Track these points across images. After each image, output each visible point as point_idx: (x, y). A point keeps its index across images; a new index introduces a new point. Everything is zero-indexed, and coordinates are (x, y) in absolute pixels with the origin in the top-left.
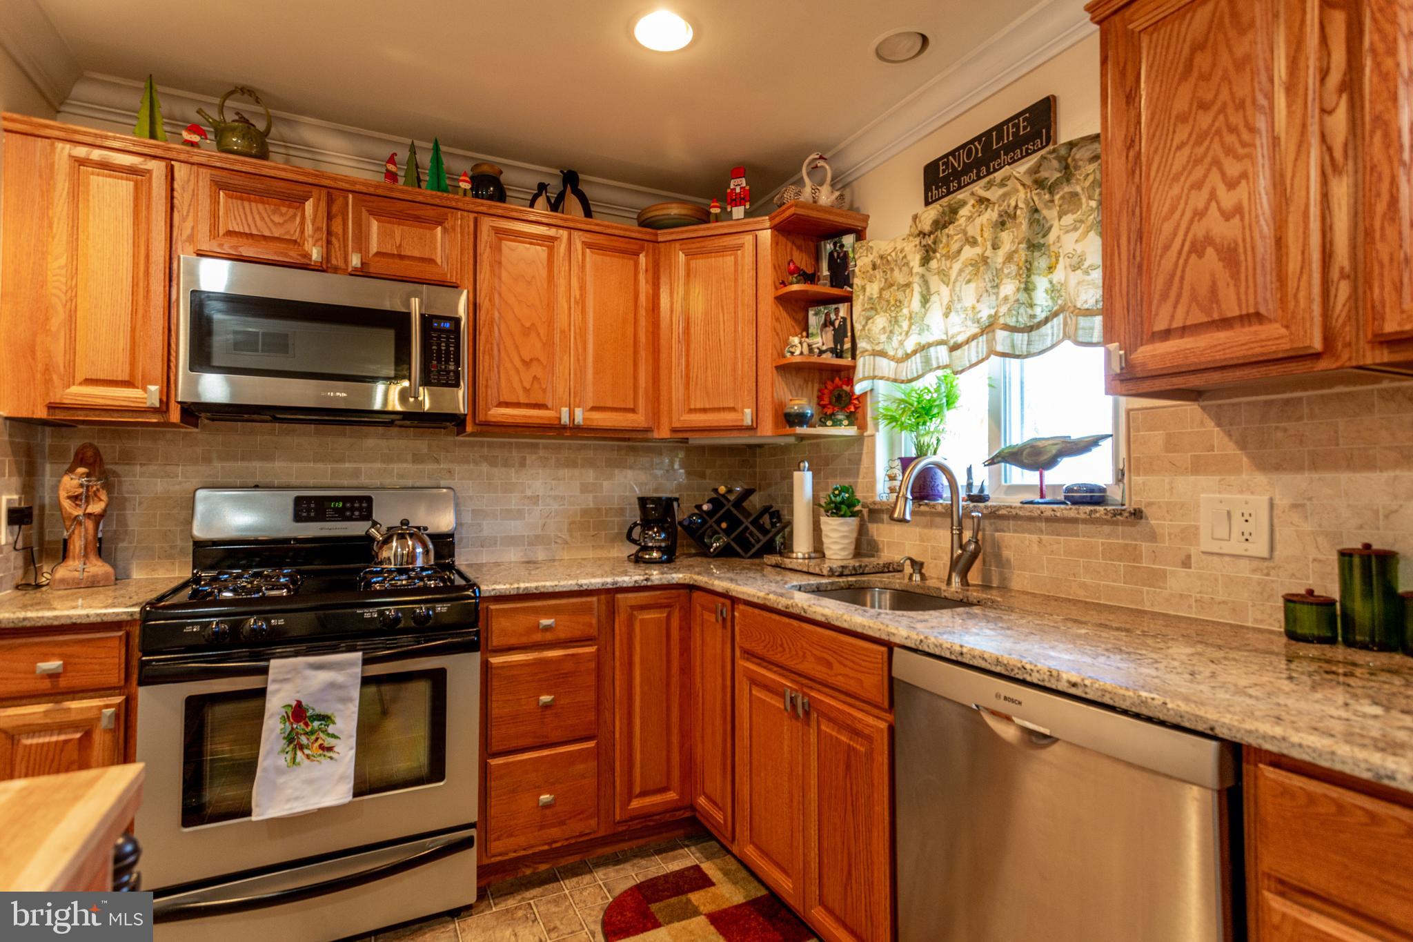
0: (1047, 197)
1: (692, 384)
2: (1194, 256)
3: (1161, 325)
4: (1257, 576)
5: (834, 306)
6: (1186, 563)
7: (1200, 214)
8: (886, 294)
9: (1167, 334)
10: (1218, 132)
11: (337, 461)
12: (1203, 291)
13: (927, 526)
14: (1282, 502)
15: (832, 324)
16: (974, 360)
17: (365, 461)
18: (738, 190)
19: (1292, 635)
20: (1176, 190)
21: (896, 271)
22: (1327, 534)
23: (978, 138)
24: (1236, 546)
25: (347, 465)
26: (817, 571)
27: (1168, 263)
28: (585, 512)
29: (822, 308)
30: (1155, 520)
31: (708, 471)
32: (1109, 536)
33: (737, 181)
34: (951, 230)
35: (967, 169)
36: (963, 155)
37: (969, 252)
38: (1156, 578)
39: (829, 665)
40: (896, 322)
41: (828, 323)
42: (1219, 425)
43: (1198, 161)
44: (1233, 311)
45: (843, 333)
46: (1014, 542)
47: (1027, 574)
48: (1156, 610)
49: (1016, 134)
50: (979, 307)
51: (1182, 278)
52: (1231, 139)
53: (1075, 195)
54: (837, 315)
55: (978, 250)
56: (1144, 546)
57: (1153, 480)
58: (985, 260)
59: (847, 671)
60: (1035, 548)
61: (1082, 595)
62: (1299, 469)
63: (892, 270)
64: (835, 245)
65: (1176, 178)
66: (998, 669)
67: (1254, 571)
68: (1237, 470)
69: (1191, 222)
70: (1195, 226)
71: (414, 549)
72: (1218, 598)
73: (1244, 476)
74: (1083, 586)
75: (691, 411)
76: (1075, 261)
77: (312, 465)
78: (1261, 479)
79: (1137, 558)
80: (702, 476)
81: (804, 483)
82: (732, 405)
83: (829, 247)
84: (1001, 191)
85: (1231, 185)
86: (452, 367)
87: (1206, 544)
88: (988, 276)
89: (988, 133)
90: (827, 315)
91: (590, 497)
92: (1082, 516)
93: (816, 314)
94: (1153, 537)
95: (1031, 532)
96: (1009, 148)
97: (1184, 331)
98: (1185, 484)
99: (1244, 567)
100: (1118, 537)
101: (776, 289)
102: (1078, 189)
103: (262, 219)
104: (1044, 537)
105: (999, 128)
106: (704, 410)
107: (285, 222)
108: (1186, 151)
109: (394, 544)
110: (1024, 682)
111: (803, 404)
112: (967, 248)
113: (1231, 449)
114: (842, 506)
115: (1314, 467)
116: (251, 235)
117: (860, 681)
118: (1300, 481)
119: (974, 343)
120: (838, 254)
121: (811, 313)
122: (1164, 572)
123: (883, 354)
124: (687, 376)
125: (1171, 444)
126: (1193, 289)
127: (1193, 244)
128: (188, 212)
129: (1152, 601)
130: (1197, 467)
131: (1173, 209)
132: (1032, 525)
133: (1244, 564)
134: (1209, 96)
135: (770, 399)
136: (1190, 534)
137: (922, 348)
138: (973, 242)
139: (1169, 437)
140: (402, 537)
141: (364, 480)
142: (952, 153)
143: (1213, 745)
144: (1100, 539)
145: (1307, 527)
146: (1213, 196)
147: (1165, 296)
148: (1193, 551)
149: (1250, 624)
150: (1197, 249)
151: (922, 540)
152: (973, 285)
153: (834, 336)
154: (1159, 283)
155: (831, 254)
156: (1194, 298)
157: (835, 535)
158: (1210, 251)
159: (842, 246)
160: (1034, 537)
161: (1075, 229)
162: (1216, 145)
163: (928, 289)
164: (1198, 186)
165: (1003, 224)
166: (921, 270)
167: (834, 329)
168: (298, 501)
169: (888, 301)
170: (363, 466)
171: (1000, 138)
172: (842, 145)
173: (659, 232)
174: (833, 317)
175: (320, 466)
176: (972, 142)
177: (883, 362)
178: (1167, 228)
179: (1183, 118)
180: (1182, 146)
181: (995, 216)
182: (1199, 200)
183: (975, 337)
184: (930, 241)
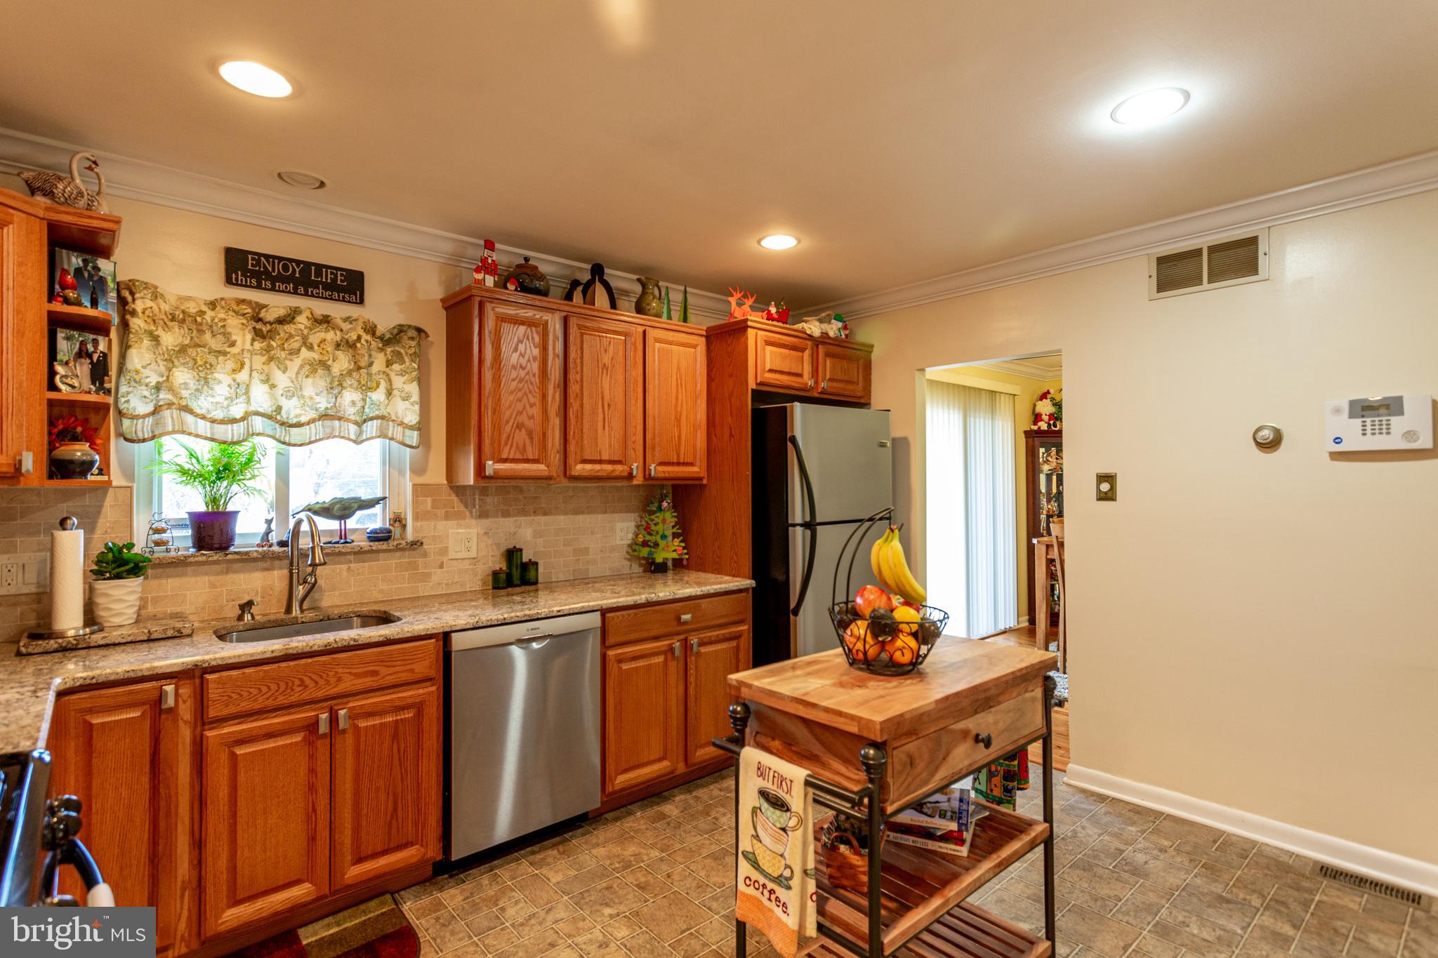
0: (380, 345)
2: (517, 431)
3: (504, 456)
4: (472, 567)
5: (92, 336)
6: (441, 566)
7: (520, 413)
8: (191, 352)
9: (505, 461)
10: (527, 381)
12: (521, 446)
13: (221, 573)
14: (482, 532)
15: (90, 356)
16: (313, 439)
20: (511, 398)
21: (208, 336)
22: (495, 544)
23: (298, 262)
24: (464, 555)
27: (508, 428)
30: (427, 546)
32: (400, 558)
34: (289, 328)
35: (285, 280)
36: (278, 265)
37: (307, 354)
38: (427, 576)
40: (207, 382)
42: (457, 496)
43: (520, 390)
44: (531, 457)
45: (104, 369)
47: (337, 593)
48: (426, 594)
49: (333, 280)
50: (318, 399)
51: (513, 438)
52: (531, 387)
53: (400, 353)
54: (95, 347)
55: (314, 355)
56: (420, 561)
57: (425, 523)
58: (324, 367)
59: (398, 669)
60: (345, 573)
62: (487, 517)
63: (201, 332)
65: (512, 392)
67: (470, 565)
68: (464, 518)
69: (517, 415)
70: (518, 417)
72: (456, 580)
73: (467, 521)
74: (381, 591)
78: (473, 522)
79: (416, 568)
85: (531, 406)
87: (452, 555)
88: (328, 380)
89: (308, 265)
92: (391, 547)
94: (425, 555)
95: (342, 563)
96: (327, 287)
97: (513, 461)
98: (441, 524)
99: (466, 565)
100: (405, 558)
101: (45, 305)
102: (402, 351)
104: (352, 565)
105: (319, 267)
108: (516, 382)
110: (539, 619)
112: (304, 349)
113: (462, 508)
115: (493, 516)
118: (488, 522)
119: (312, 426)
120: (91, 276)
121: (60, 335)
122: (431, 573)
125: (434, 506)
126: (517, 444)
127: (518, 424)
129: (424, 589)
130: (447, 517)
131: (510, 407)
132: (342, 558)
133: (467, 562)
134: (524, 365)
136: (444, 551)
137: (248, 416)
138: (311, 348)
139: (434, 501)
142: (267, 257)
143: (599, 613)
144: (393, 561)
145: (492, 543)
146: (524, 408)
147: (506, 444)
148: (445, 559)
149: (468, 590)
150: (520, 426)
151: (213, 586)
152: (310, 380)
153: (92, 370)
154: (504, 437)
156: (517, 447)
158: (523, 429)
159: (97, 269)
160: (344, 567)
161: (402, 375)
162: (526, 387)
163: (252, 366)
164: (520, 400)
166: (250, 348)
167: (92, 363)
169: (195, 361)
171: (318, 274)
174: (90, 348)
176: (289, 260)
177: (189, 419)
178: (508, 413)
179: (514, 367)
180: (514, 380)
181: (338, 338)
182: (519, 406)
183: (313, 421)
184: (265, 329)
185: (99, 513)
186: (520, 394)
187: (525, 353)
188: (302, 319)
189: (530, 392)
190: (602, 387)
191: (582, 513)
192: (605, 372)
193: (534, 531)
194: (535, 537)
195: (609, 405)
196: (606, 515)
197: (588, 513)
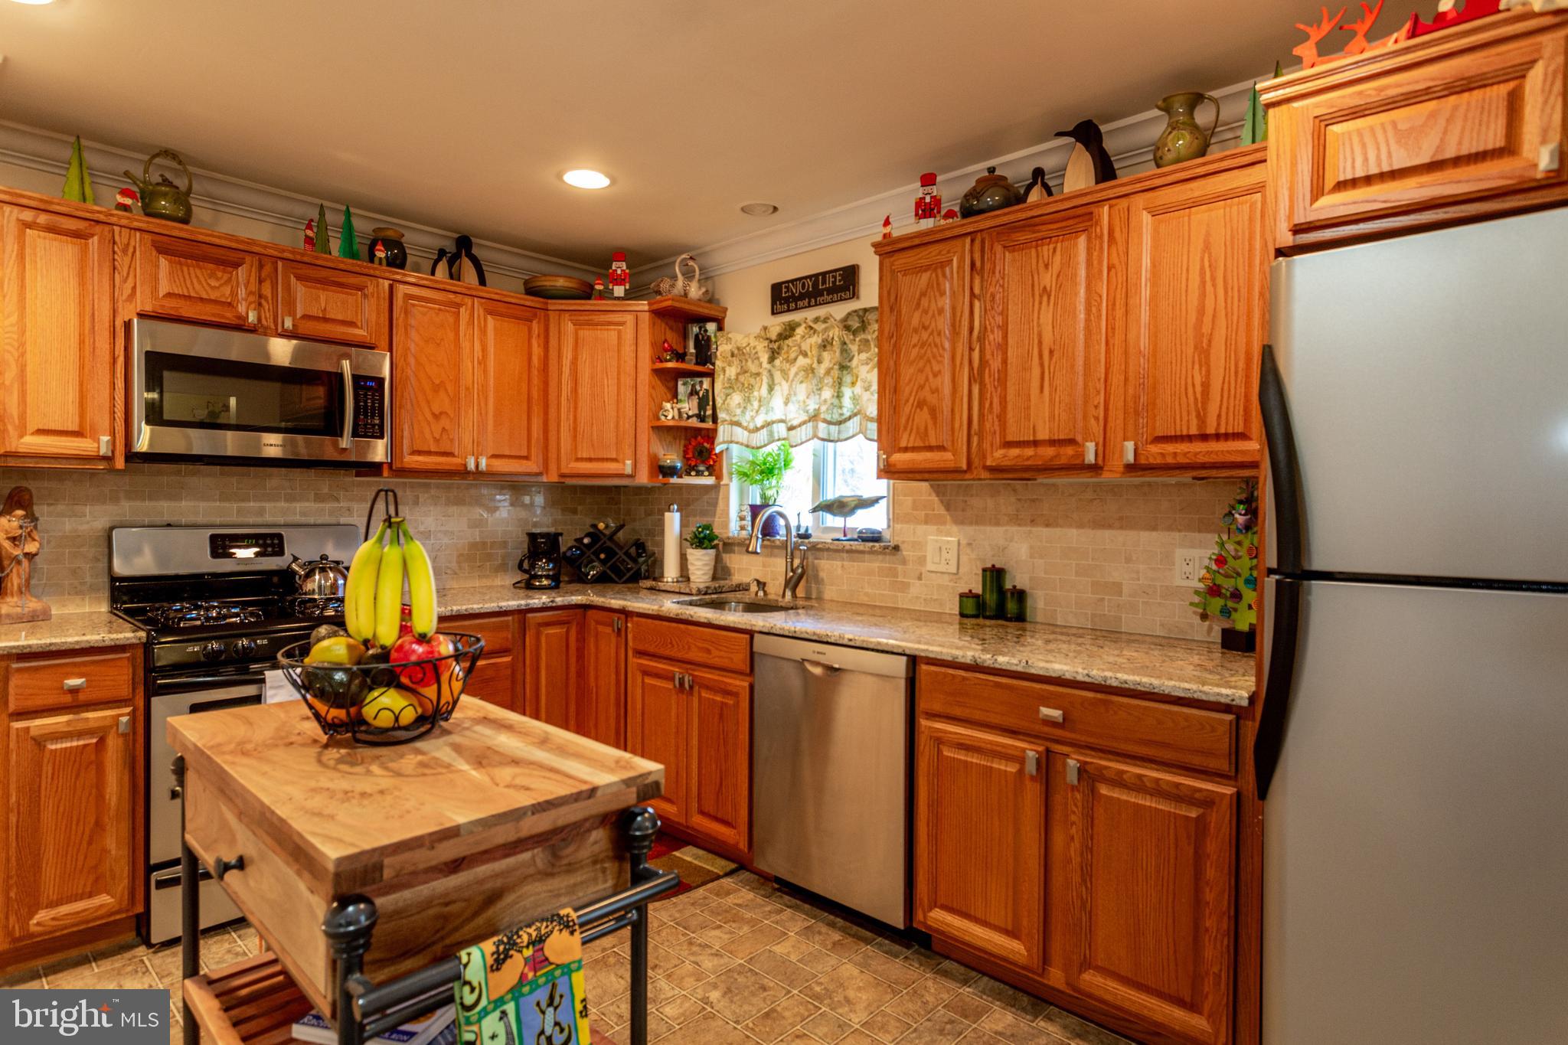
0: (852, 337)
1: (579, 437)
2: (918, 409)
3: (903, 444)
4: (951, 584)
5: (699, 379)
6: (920, 578)
7: (922, 387)
8: (742, 378)
9: (906, 450)
10: (930, 345)
11: (243, 500)
12: (922, 429)
13: (770, 556)
14: (964, 542)
15: (697, 393)
16: (804, 439)
17: (269, 501)
18: (619, 272)
19: (962, 615)
20: (911, 370)
21: (750, 363)
22: (978, 559)
23: (810, 277)
24: (942, 568)
25: (252, 504)
26: (687, 591)
27: (907, 409)
28: (473, 546)
29: (689, 380)
30: (906, 552)
31: (580, 508)
32: (882, 561)
33: (619, 264)
34: (789, 342)
35: (802, 297)
36: (800, 286)
37: (802, 361)
38: (904, 587)
39: (708, 651)
40: (749, 401)
41: (693, 392)
42: (938, 496)
43: (921, 358)
44: (933, 443)
45: (706, 401)
46: (828, 567)
47: (834, 588)
48: (905, 606)
49: (834, 282)
50: (808, 402)
51: (913, 420)
52: (935, 350)
53: (867, 341)
54: (701, 386)
55: (807, 361)
56: (900, 567)
57: (905, 527)
58: (813, 370)
59: (722, 654)
60: (840, 571)
61: (865, 600)
62: (971, 523)
63: (747, 361)
64: (700, 328)
65: (912, 363)
66: (814, 638)
67: (949, 580)
68: (944, 523)
69: (918, 390)
70: (919, 393)
71: (336, 580)
72: (935, 597)
73: (948, 527)
74: (867, 594)
75: (578, 460)
76: (866, 384)
77: (218, 504)
78: (955, 528)
79: (896, 575)
80: (574, 512)
81: (673, 521)
82: (614, 456)
83: (696, 329)
84: (824, 326)
85: (935, 375)
86: (377, 422)
87: (930, 566)
88: (814, 382)
89: (816, 276)
90: (693, 386)
91: (477, 532)
92: (867, 549)
93: (684, 384)
94: (904, 562)
95: (838, 560)
96: (830, 291)
97: (914, 449)
98: (921, 529)
99: (945, 580)
101: (653, 363)
102: (869, 337)
103: (200, 282)
104: (845, 563)
105: (824, 274)
106: (590, 460)
107: (221, 285)
108: (917, 349)
109: (317, 577)
110: (827, 643)
111: (672, 458)
112: (801, 358)
113: (942, 511)
114: (703, 539)
115: (977, 523)
116: (189, 297)
117: (731, 659)
118: (970, 530)
119: (804, 427)
120: (703, 337)
121: (680, 383)
122: (910, 583)
123: (738, 424)
124: (575, 429)
125: (915, 506)
126: (918, 428)
127: (919, 403)
128: (128, 274)
129: (903, 601)
130: (927, 521)
131: (910, 380)
132: (838, 555)
133: (946, 577)
134: (927, 323)
135: (646, 453)
136: (922, 560)
137: (768, 424)
138: (805, 355)
139: (914, 501)
140: (323, 570)
141: (268, 518)
142: (792, 281)
143: (904, 659)
144: (875, 564)
145: (973, 556)
146: (927, 379)
147: (905, 428)
148: (923, 570)
149: (947, 611)
150: (921, 404)
151: (764, 566)
152: (804, 385)
153: (699, 404)
154: (903, 421)
155: (697, 336)
156: (918, 432)
157: (699, 563)
158: (925, 409)
159: (706, 331)
160: (839, 563)
161: (867, 364)
162: (929, 351)
163: (773, 380)
164: (921, 371)
165: (825, 346)
166: (768, 366)
167: (699, 398)
168: (214, 538)
169: (743, 384)
170: (267, 505)
171: (824, 282)
172: (708, 249)
173: (550, 301)
174: (698, 388)
175: (227, 505)
176: (806, 278)
177: (738, 430)
178: (907, 390)
179: (916, 331)
180: (915, 346)
181: (820, 341)
182: (921, 379)
183: (804, 423)
184: (775, 346)
185: (716, 503)
186: (921, 364)
187: (929, 307)
188: (800, 331)
189: (934, 357)
190: (1039, 325)
191: (1110, 527)
192: (1045, 299)
193: (1031, 547)
194: (1032, 556)
195: (1051, 352)
196: (1154, 534)
197: (1121, 528)
